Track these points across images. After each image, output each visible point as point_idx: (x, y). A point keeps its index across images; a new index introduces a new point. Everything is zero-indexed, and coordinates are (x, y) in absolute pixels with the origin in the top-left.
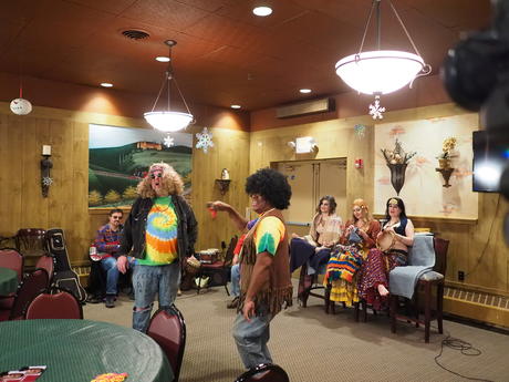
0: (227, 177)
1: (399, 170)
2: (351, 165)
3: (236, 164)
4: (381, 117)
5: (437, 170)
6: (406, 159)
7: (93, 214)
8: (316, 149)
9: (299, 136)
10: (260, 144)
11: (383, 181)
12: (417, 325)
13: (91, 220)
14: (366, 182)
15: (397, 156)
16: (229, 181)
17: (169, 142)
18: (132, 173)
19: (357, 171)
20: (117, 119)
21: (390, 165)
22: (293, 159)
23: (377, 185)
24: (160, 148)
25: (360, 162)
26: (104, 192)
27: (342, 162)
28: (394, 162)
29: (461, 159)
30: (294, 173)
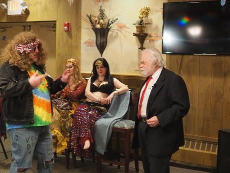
1: (102, 34)
2: (60, 28)
5: (135, 35)
6: (109, 25)
8: (27, 12)
12: (119, 167)
14: (74, 44)
15: (101, 21)
19: (65, 34)
21: (95, 30)
22: (4, 20)
23: (83, 47)
25: (68, 25)
27: (52, 25)
28: (98, 26)
29: (153, 26)
30: (4, 34)
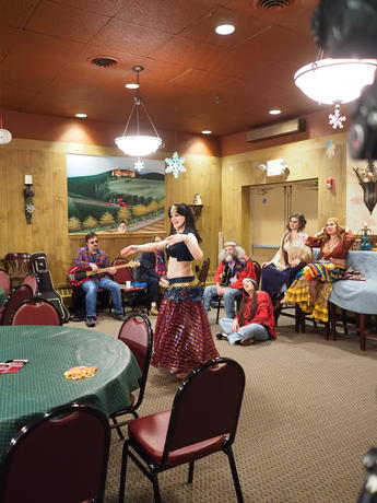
0: (199, 203)
2: (323, 186)
3: (208, 189)
4: (341, 126)
7: (73, 239)
8: (287, 171)
9: (270, 159)
10: (232, 169)
11: (356, 201)
13: (71, 245)
14: (338, 202)
15: (370, 174)
16: (201, 206)
17: (139, 167)
18: (107, 200)
19: (329, 191)
20: (93, 148)
21: (363, 184)
22: (264, 182)
23: (349, 204)
24: (133, 175)
25: (332, 182)
26: (82, 219)
27: (313, 183)
28: (366, 180)
30: (265, 196)
